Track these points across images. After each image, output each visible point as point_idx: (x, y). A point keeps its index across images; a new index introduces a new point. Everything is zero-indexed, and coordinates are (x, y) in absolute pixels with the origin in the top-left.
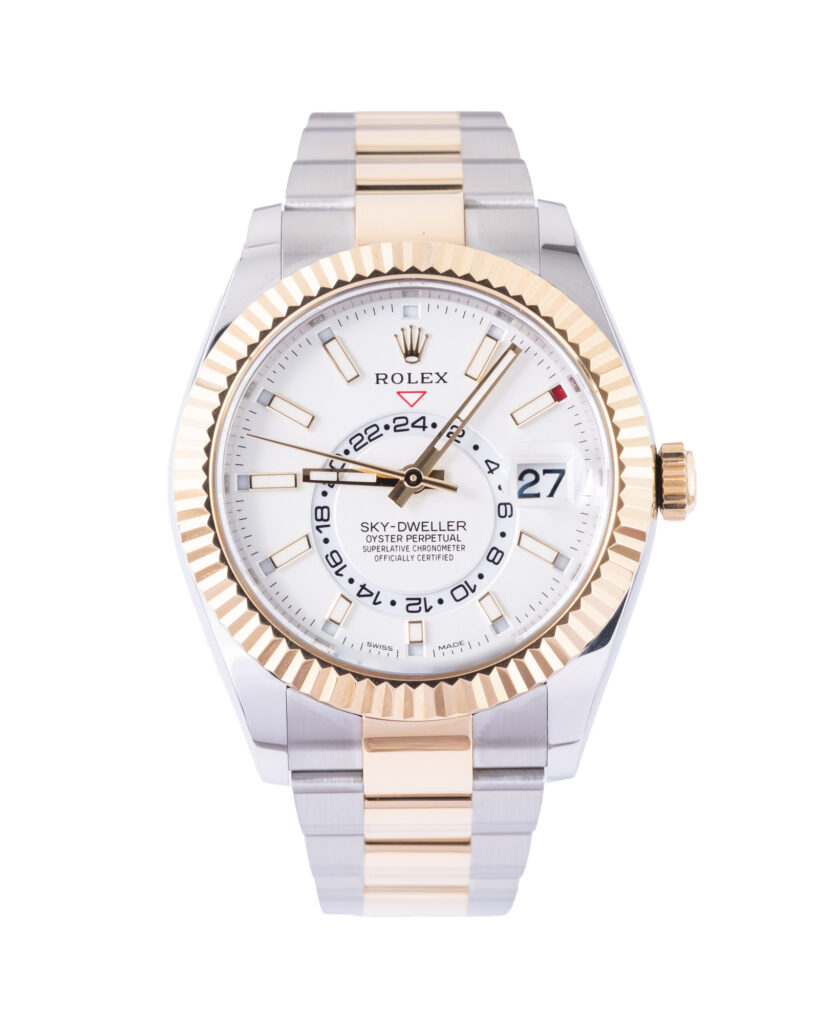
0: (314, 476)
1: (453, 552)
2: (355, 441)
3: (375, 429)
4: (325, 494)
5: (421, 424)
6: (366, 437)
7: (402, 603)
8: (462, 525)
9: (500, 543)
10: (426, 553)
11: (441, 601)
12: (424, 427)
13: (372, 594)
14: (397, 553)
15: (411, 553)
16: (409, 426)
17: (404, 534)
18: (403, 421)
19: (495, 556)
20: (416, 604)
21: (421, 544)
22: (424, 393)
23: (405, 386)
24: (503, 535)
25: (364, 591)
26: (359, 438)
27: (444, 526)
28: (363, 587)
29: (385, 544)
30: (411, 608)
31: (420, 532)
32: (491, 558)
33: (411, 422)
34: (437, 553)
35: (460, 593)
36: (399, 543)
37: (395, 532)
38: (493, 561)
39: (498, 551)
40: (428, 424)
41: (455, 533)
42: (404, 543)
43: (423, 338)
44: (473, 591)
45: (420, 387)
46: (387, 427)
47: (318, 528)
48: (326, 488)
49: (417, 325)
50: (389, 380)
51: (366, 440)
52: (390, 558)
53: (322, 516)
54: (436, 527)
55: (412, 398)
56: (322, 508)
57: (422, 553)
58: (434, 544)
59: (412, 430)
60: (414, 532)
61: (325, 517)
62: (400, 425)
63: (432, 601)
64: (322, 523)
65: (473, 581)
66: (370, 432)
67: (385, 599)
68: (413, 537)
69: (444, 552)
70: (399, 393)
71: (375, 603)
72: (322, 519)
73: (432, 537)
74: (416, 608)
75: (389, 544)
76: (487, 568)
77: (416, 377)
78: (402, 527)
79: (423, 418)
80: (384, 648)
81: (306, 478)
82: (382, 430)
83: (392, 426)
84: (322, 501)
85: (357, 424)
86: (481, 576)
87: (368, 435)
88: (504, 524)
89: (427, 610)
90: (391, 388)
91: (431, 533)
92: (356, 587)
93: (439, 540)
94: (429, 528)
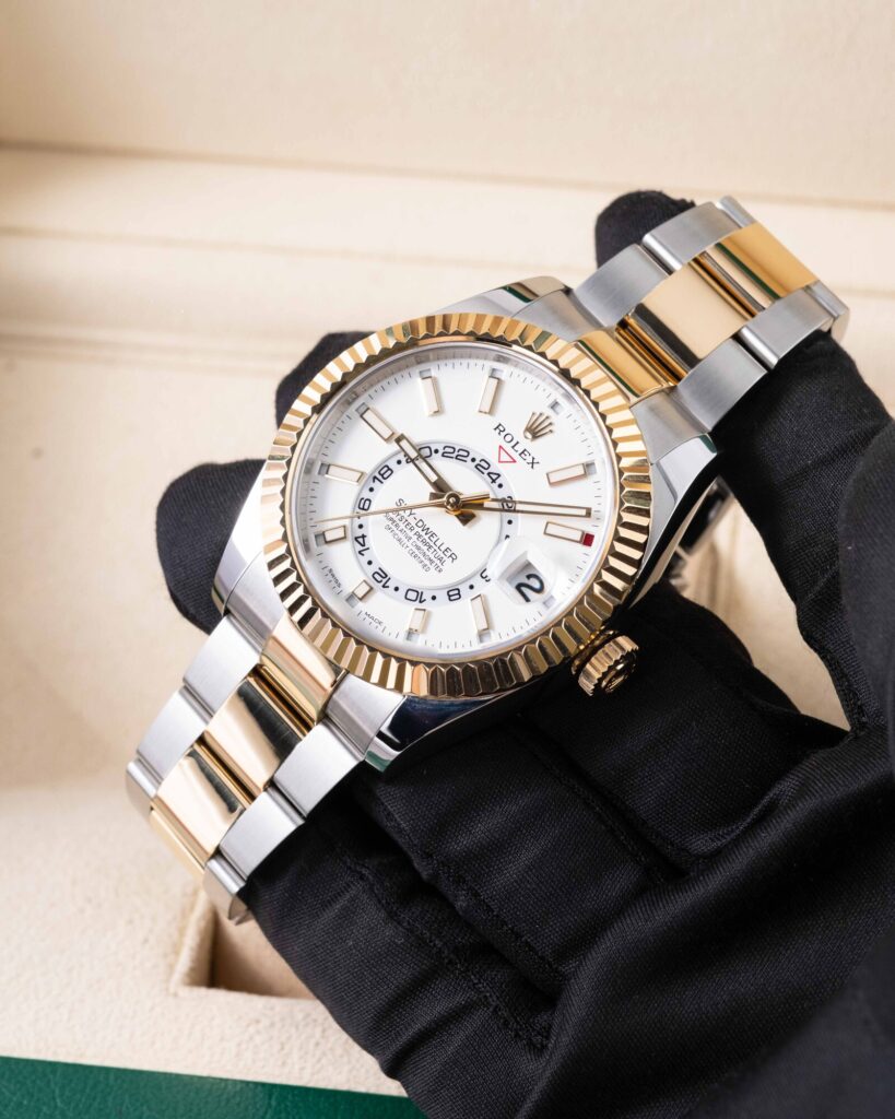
0: (404, 443)
1: (432, 567)
2: (447, 450)
3: (466, 454)
4: (399, 462)
5: (494, 478)
6: (456, 453)
7: (374, 568)
8: (453, 557)
9: (464, 589)
10: (417, 552)
11: (397, 589)
12: (494, 481)
13: (363, 545)
14: (401, 536)
15: (409, 544)
16: (486, 472)
17: (417, 529)
18: (486, 466)
19: (454, 594)
20: (382, 577)
21: (420, 544)
22: (514, 461)
23: (508, 447)
24: (471, 587)
25: (361, 540)
26: (452, 450)
27: (443, 548)
28: (363, 537)
29: (401, 524)
30: (376, 576)
31: (426, 537)
32: (451, 593)
33: (490, 470)
34: (423, 559)
35: (412, 595)
36: (408, 532)
37: (413, 523)
38: (450, 596)
39: (459, 594)
40: (498, 482)
41: (445, 558)
42: (411, 534)
43: (547, 430)
44: (421, 602)
45: (516, 456)
46: (473, 460)
47: (375, 478)
48: (404, 460)
49: (554, 418)
50: (503, 434)
51: (454, 455)
52: (395, 534)
53: (383, 473)
54: (438, 543)
55: (504, 457)
56: (389, 469)
57: (414, 549)
58: (427, 553)
59: (486, 476)
60: (423, 533)
61: (385, 476)
62: (482, 467)
63: (391, 584)
64: (380, 477)
65: (427, 596)
66: (461, 453)
67: (368, 556)
68: (420, 536)
69: (427, 562)
70: (500, 447)
71: (360, 552)
72: (382, 475)
73: (430, 547)
74: (379, 578)
75: (402, 526)
76: (442, 596)
77: (520, 448)
78: (420, 524)
79: (499, 475)
80: (337, 581)
81: (398, 441)
82: (469, 459)
83: (477, 462)
84: (392, 464)
85: (460, 440)
86: (434, 598)
87: (458, 454)
88: (477, 581)
89: (384, 586)
90: (500, 440)
91: (432, 544)
92: (359, 533)
93: (431, 551)
94: (434, 540)
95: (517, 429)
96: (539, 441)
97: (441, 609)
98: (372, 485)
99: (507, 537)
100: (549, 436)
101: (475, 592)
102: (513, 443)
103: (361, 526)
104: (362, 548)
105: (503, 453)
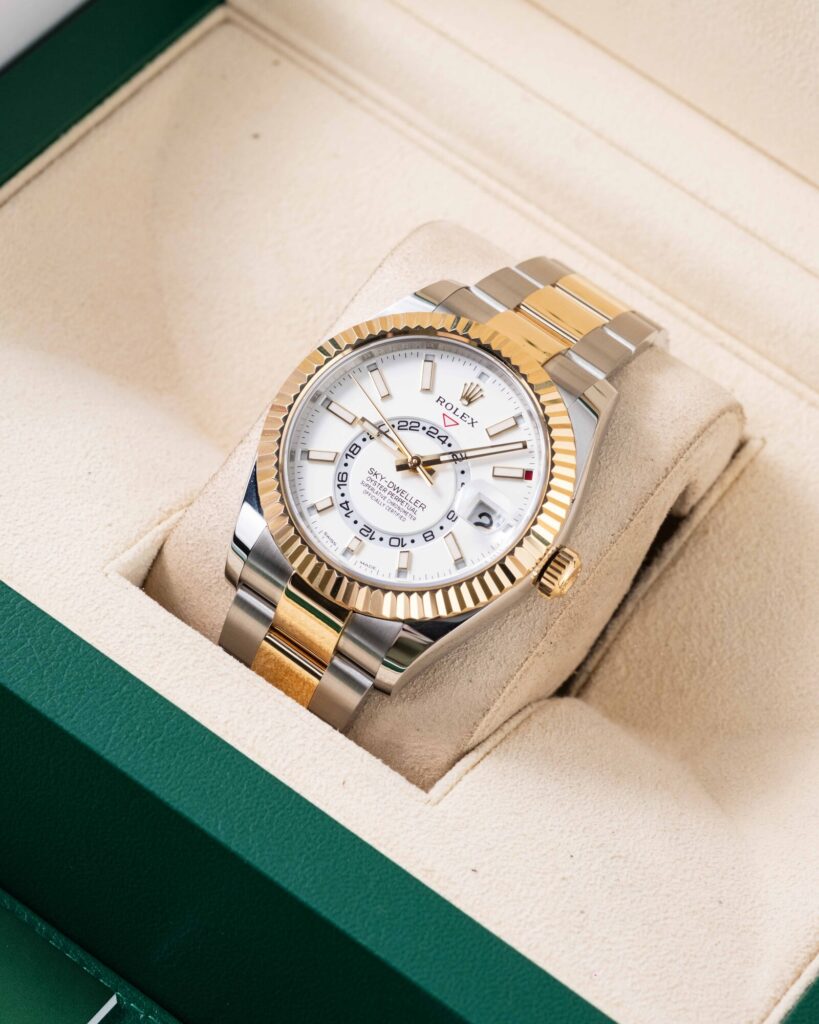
95: (455, 398)
96: (474, 406)
97: (420, 549)
98: (346, 461)
99: (463, 484)
100: (481, 400)
101: (445, 532)
102: (453, 410)
103: (343, 495)
104: (347, 512)
105: (446, 419)
